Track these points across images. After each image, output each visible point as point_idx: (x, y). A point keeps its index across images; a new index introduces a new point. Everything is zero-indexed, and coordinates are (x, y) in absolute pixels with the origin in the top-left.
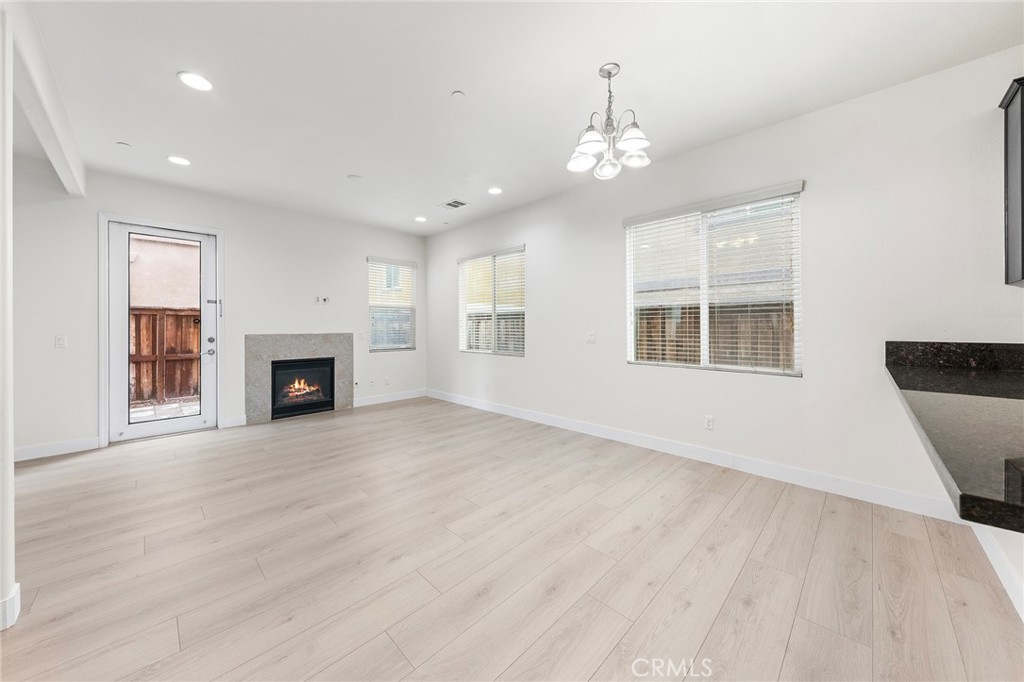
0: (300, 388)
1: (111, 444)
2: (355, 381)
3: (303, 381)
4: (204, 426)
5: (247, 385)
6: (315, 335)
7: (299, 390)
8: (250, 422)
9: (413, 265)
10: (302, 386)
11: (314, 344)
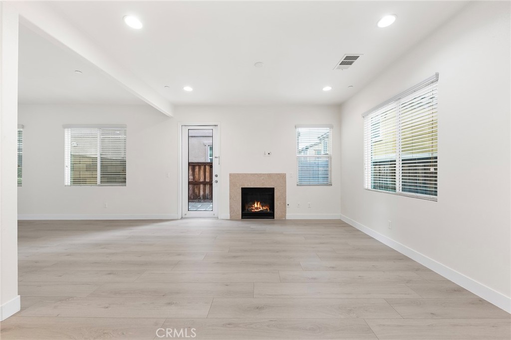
0: (257, 206)
1: (182, 218)
2: (287, 203)
3: (259, 203)
4: (213, 216)
5: (230, 199)
6: (264, 174)
7: (257, 208)
8: (231, 219)
9: (331, 127)
10: (259, 206)
11: (263, 179)
